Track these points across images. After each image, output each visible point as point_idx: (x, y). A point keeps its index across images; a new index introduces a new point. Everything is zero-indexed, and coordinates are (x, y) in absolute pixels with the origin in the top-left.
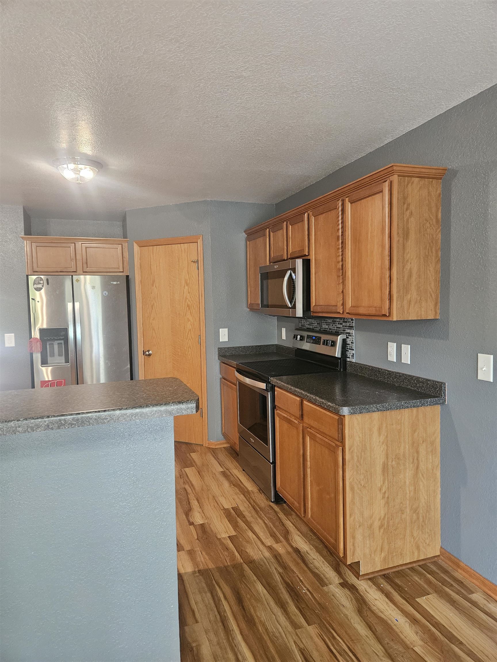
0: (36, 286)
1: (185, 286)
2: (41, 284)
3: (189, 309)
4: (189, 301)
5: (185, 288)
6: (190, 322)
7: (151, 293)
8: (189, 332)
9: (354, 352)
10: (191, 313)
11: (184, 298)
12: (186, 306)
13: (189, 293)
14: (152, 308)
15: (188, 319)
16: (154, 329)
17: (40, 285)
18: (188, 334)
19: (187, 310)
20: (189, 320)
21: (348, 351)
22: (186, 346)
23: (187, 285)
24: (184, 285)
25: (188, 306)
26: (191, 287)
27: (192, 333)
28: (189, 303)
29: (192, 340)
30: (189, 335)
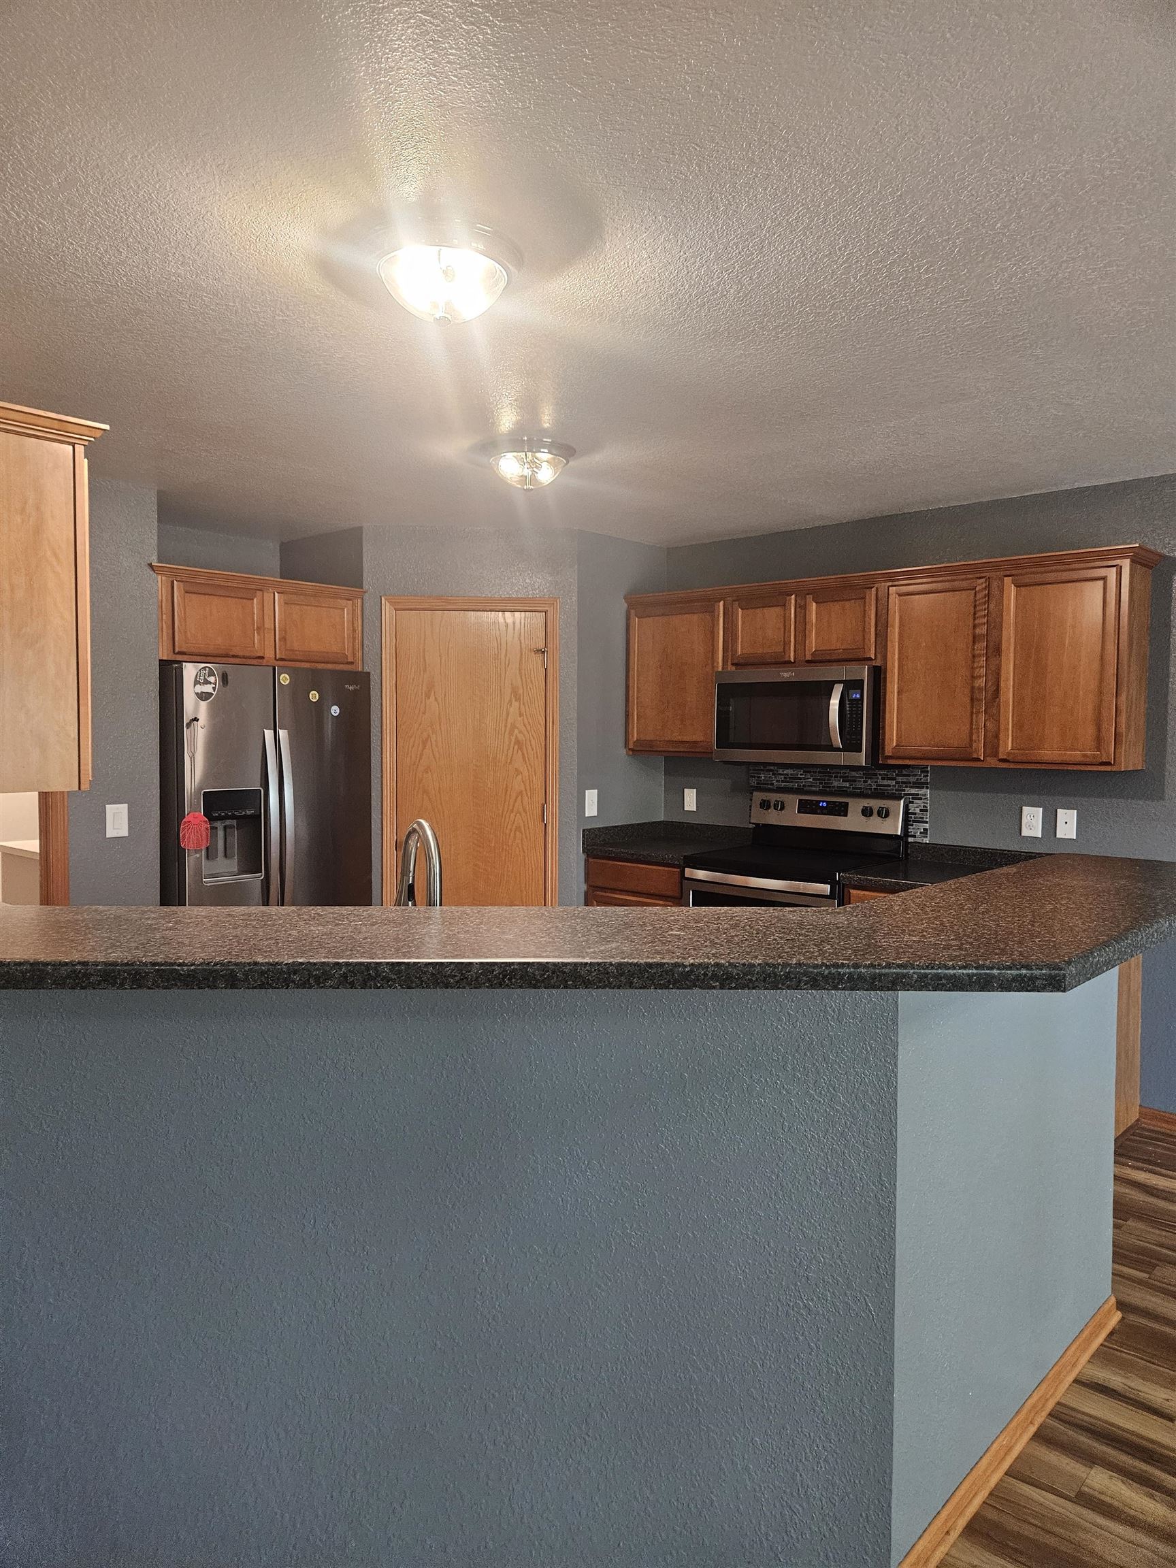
0: (199, 689)
1: (510, 701)
2: (210, 683)
3: (520, 748)
4: (520, 732)
5: (511, 705)
6: (520, 777)
7: (424, 713)
8: (517, 798)
9: (927, 826)
10: (524, 758)
11: (509, 725)
12: (512, 743)
13: (521, 715)
14: (424, 747)
15: (517, 770)
16: (425, 792)
17: (209, 685)
18: (515, 801)
19: (515, 752)
20: (518, 772)
21: (912, 825)
22: (509, 827)
23: (518, 699)
24: (508, 699)
25: (518, 742)
26: (525, 701)
27: (526, 799)
28: (521, 737)
29: (523, 814)
30: (517, 804)
